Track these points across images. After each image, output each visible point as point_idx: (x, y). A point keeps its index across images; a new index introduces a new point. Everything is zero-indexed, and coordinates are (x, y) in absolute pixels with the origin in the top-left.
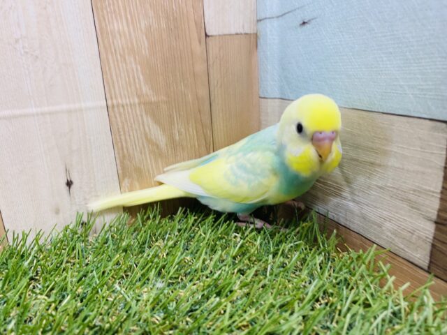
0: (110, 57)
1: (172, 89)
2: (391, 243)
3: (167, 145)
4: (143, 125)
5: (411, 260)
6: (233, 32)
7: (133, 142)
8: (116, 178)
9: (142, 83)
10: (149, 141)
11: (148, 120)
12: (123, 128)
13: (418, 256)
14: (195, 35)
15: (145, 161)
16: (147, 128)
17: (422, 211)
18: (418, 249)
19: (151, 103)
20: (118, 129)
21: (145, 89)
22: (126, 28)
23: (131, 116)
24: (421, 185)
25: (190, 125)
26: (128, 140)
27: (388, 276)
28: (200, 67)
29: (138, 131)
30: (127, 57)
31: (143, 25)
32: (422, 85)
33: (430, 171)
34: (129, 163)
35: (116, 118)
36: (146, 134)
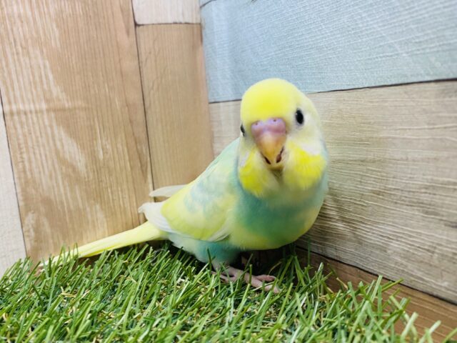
0: (8, 50)
1: (92, 92)
2: (403, 271)
3: (86, 167)
4: (54, 140)
5: (435, 293)
6: (170, 20)
7: (40, 163)
8: (16, 212)
9: (52, 83)
10: (62, 161)
11: (61, 133)
12: (26, 143)
13: (446, 284)
14: (121, 24)
15: (56, 189)
16: (58, 143)
17: (443, 216)
18: (444, 273)
19: (64, 110)
20: (19, 145)
21: (56, 91)
22: (29, 13)
23: (37, 128)
24: (435, 178)
25: (119, 140)
26: (33, 160)
27: (406, 316)
28: (129, 64)
29: (47, 148)
30: (31, 49)
31: (52, 10)
32: (418, 37)
33: (445, 154)
34: (33, 191)
35: (16, 129)
36: (57, 152)
